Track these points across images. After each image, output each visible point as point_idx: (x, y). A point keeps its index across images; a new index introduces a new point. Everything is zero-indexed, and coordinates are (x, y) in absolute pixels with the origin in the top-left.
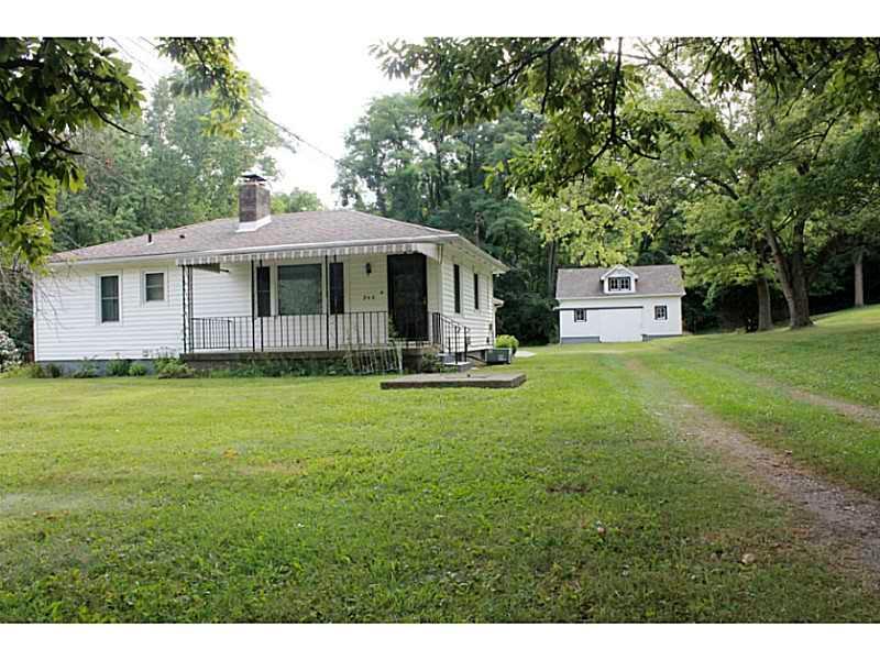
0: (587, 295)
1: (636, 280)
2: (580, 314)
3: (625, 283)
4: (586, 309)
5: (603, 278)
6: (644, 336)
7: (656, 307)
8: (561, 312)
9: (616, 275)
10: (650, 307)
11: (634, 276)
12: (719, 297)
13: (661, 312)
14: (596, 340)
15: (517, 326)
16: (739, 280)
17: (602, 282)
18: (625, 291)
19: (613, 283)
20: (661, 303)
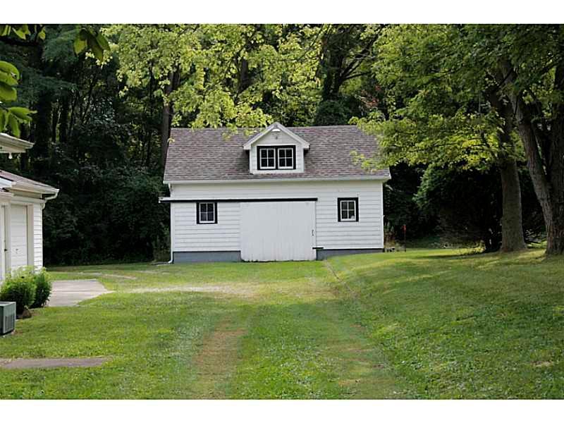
0: (218, 178)
1: (306, 152)
2: (207, 211)
3: (286, 156)
4: (216, 201)
5: (246, 147)
6: (318, 250)
7: (339, 199)
8: (173, 206)
9: (270, 142)
10: (329, 198)
11: (302, 145)
12: (437, 189)
13: (348, 209)
14: (233, 258)
15: (102, 226)
16: (472, 159)
17: (247, 152)
18: (285, 170)
19: (267, 156)
20: (348, 192)
